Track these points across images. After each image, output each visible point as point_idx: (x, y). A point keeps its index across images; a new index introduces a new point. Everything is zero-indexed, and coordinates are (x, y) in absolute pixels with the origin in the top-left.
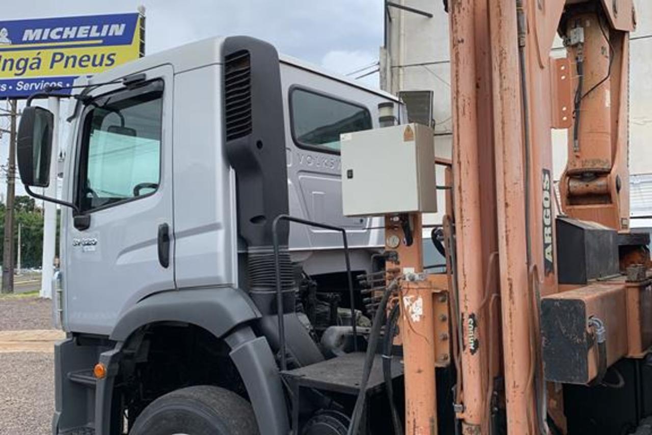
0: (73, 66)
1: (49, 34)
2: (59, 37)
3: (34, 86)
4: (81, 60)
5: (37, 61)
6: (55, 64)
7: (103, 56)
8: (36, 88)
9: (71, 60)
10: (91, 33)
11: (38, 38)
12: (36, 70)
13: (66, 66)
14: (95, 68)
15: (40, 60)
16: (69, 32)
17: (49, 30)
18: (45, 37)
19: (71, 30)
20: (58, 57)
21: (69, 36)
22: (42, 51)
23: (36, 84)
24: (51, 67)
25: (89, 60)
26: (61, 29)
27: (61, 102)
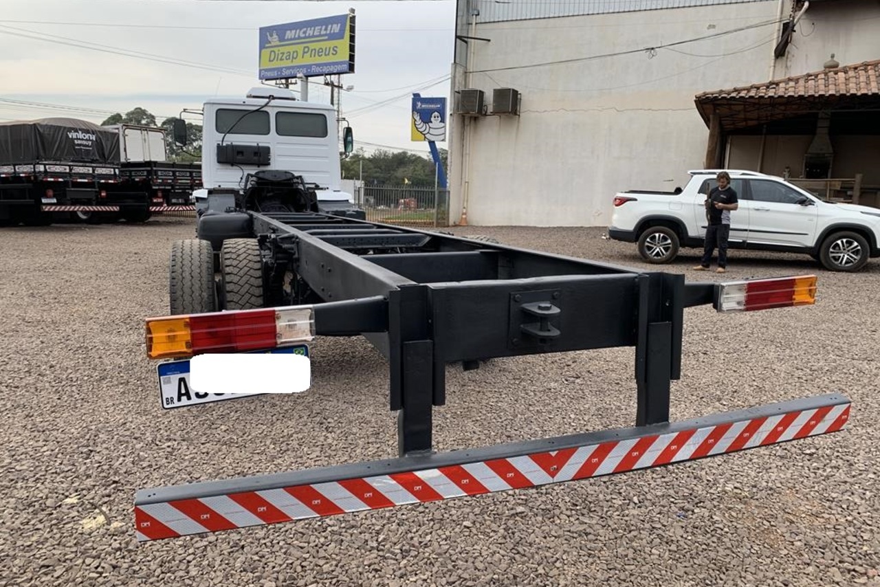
0: (315, 56)
4: (319, 52)
6: (305, 54)
7: (330, 48)
9: (314, 51)
11: (293, 37)
13: (311, 56)
14: (325, 57)
16: (310, 32)
18: (297, 36)
20: (306, 50)
22: (296, 46)
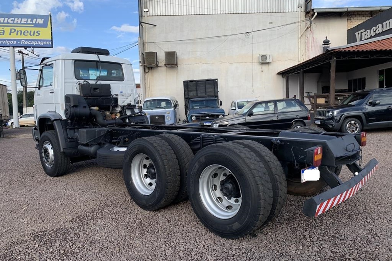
0: (21, 35)
1: (8, 20)
2: (12, 22)
3: (2, 42)
5: (3, 31)
6: (12, 33)
7: (34, 31)
8: (3, 43)
9: (20, 32)
10: (28, 21)
11: (2, 22)
12: (2, 35)
13: (17, 35)
14: (31, 36)
15: (4, 31)
17: (7, 19)
19: (18, 19)
20: (13, 31)
21: (17, 22)
22: (5, 27)
23: (3, 41)
24: (10, 34)
25: (28, 33)
26: (13, 19)
27: (15, 49)
